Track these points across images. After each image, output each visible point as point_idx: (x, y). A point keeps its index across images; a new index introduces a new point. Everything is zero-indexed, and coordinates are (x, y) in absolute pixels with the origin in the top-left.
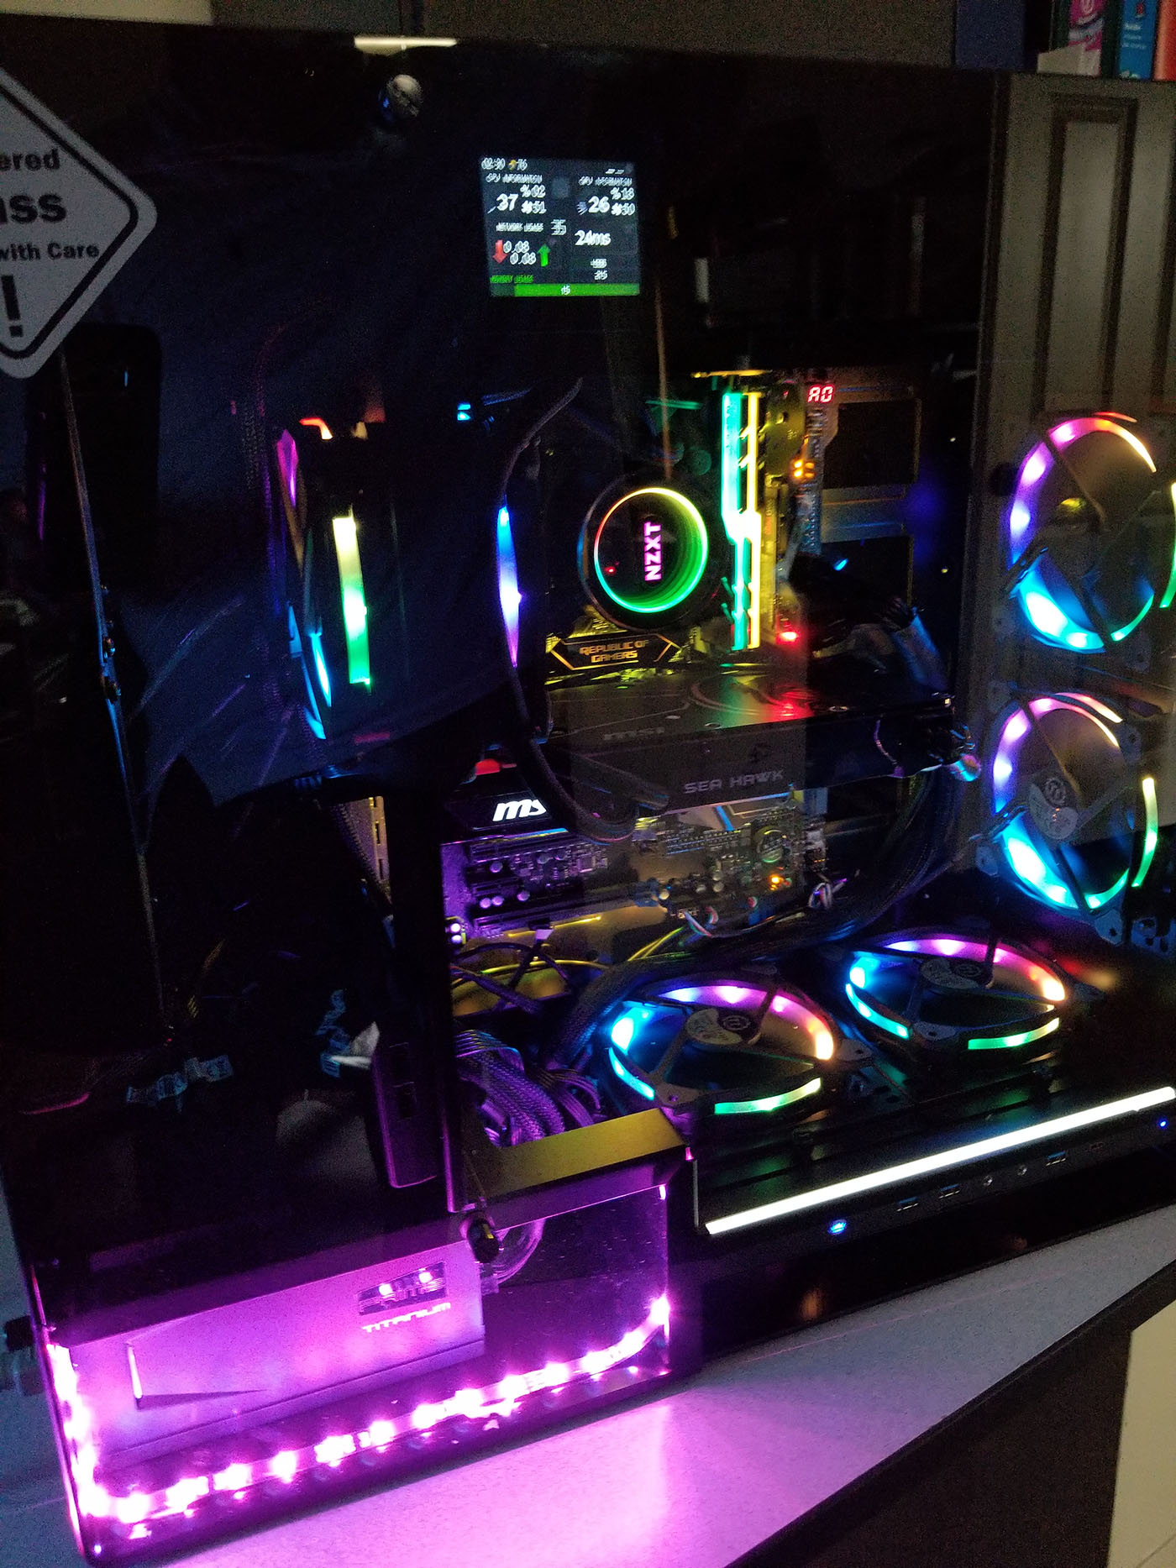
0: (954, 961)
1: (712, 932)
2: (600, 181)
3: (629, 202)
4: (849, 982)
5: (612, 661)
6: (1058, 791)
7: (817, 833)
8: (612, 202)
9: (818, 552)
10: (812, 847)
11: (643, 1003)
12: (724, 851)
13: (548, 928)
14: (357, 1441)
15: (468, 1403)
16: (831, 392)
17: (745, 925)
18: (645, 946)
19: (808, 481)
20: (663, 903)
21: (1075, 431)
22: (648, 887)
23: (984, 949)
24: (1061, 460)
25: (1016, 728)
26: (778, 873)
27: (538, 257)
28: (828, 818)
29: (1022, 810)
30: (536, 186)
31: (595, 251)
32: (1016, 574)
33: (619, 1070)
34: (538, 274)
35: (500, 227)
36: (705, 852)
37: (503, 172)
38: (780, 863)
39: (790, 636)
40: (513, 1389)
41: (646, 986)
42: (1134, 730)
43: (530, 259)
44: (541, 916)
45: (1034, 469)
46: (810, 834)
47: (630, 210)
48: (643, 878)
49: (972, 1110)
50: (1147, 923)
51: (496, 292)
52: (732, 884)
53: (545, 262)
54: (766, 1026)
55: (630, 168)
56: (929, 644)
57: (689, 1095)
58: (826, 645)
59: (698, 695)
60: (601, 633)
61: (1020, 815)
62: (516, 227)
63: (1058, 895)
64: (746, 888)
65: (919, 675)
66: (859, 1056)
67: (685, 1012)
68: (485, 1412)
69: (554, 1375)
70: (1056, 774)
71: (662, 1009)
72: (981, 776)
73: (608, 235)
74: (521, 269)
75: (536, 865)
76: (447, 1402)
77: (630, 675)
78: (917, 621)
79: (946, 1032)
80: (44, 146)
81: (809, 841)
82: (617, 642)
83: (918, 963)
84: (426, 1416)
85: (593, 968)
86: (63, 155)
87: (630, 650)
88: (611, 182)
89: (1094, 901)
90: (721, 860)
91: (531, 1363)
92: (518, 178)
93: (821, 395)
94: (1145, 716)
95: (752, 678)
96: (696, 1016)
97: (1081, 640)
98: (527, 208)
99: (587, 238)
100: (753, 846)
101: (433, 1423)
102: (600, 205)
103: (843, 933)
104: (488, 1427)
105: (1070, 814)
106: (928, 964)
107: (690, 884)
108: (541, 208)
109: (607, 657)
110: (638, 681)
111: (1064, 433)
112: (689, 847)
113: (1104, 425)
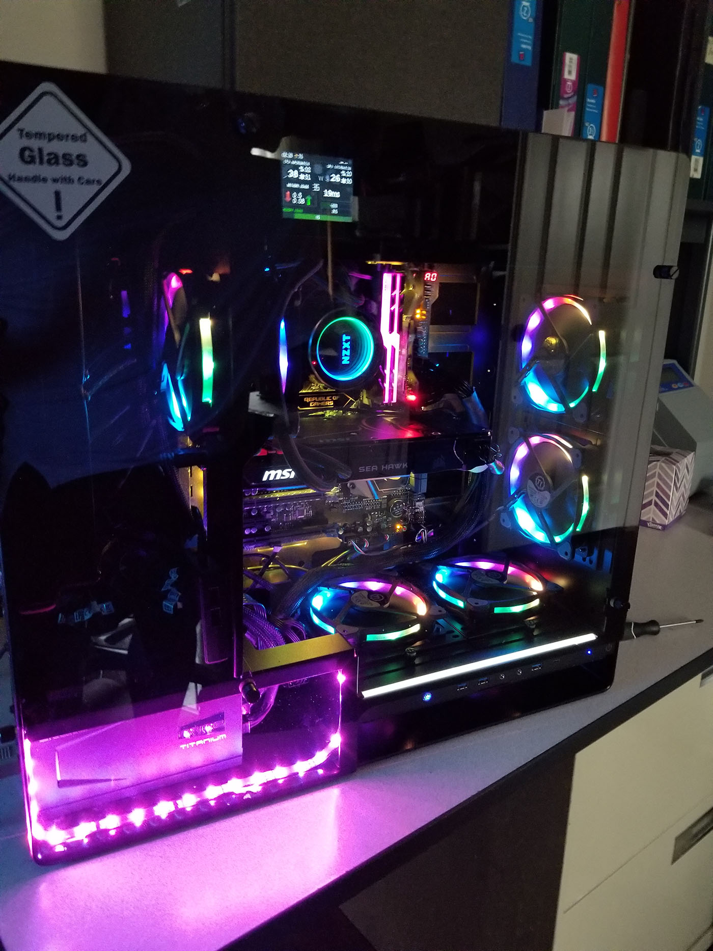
0: (488, 571)
1: (365, 552)
2: (336, 167)
3: (350, 178)
4: (435, 580)
5: (320, 406)
6: (541, 483)
7: (421, 503)
8: (342, 177)
9: (427, 356)
10: (418, 510)
11: (328, 589)
12: (373, 510)
13: (280, 546)
14: (176, 805)
15: (235, 786)
16: (436, 276)
17: (381, 549)
18: (329, 560)
19: (423, 320)
20: (340, 536)
21: (555, 303)
22: (333, 527)
23: (502, 567)
24: (547, 317)
25: (522, 452)
26: (399, 522)
27: (306, 201)
28: (427, 495)
29: (523, 493)
30: (307, 167)
31: (333, 200)
32: (523, 374)
33: (316, 620)
34: (306, 209)
35: (289, 185)
36: (363, 509)
37: (292, 159)
38: (401, 518)
39: (412, 398)
40: (257, 780)
41: (330, 579)
42: (578, 451)
43: (302, 201)
44: (278, 540)
45: (534, 321)
46: (417, 504)
47: (350, 182)
48: (330, 522)
49: (495, 642)
50: (583, 550)
51: (285, 216)
52: (377, 528)
53: (309, 203)
54: (392, 600)
55: (350, 162)
56: (480, 406)
57: (354, 630)
58: (430, 404)
59: (365, 424)
60: (315, 391)
61: (522, 496)
62: (296, 186)
63: (540, 537)
64: (384, 530)
65: (475, 422)
66: (439, 613)
67: (350, 592)
68: (244, 790)
69: (280, 773)
70: (541, 475)
71: (338, 591)
72: (503, 473)
73: (339, 193)
74: (298, 206)
75: (275, 512)
76: (223, 786)
77: (328, 414)
78: (475, 394)
79: (483, 603)
80: (80, 131)
81: (416, 507)
82: (323, 396)
83: (470, 572)
84: (212, 792)
85: (301, 570)
86: (89, 137)
87: (329, 401)
88: (342, 168)
89: (558, 539)
90: (371, 515)
91: (269, 767)
92: (298, 163)
93: (431, 277)
94: (584, 446)
95: (392, 418)
96: (356, 594)
97: (555, 407)
98: (302, 177)
99: (329, 193)
100: (388, 509)
101: (216, 796)
102: (336, 178)
103: (432, 555)
104: (245, 797)
105: (547, 494)
106: (475, 572)
107: (354, 527)
108: (308, 178)
109: (318, 404)
110: (334, 417)
111: (549, 304)
112: (355, 507)
113: (568, 301)
